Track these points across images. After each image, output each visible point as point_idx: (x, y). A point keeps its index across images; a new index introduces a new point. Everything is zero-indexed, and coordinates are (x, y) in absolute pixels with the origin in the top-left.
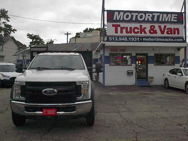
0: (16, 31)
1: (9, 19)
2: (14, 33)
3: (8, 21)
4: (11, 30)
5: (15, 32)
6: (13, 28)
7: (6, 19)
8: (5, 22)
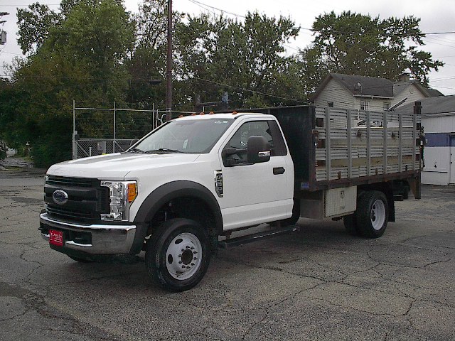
0: (442, 65)
1: (422, 39)
2: (437, 70)
3: (421, 43)
4: (429, 65)
5: (438, 67)
6: (434, 59)
7: (415, 39)
8: (413, 48)
